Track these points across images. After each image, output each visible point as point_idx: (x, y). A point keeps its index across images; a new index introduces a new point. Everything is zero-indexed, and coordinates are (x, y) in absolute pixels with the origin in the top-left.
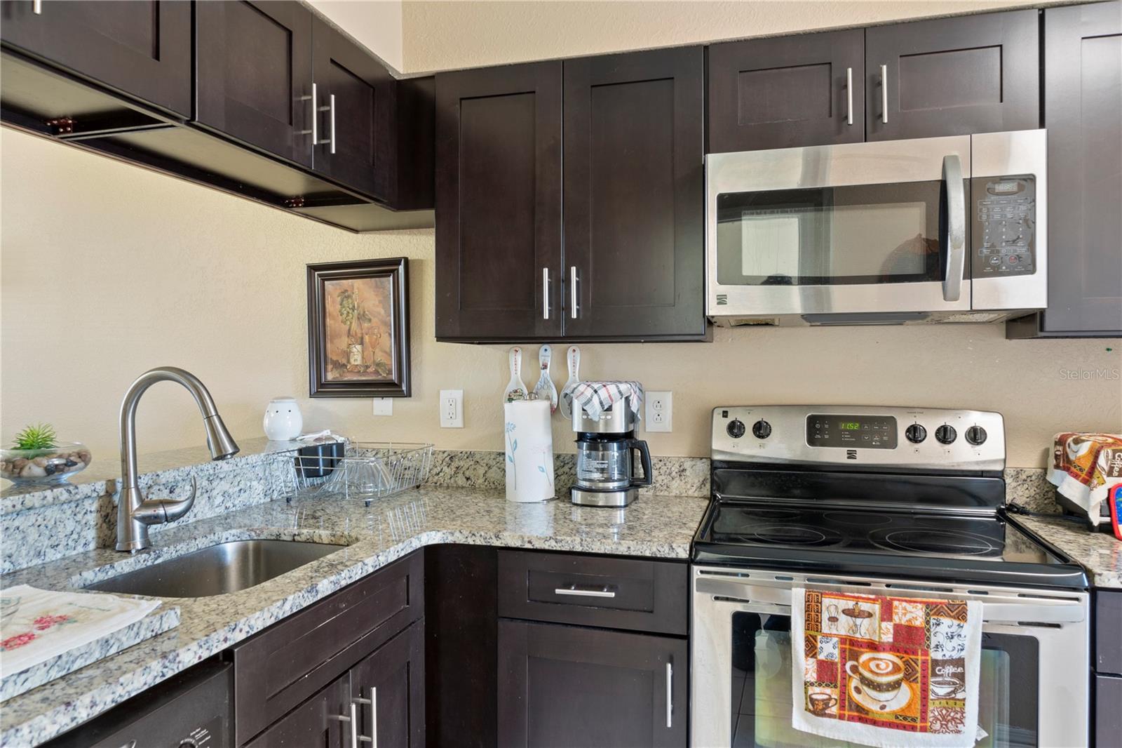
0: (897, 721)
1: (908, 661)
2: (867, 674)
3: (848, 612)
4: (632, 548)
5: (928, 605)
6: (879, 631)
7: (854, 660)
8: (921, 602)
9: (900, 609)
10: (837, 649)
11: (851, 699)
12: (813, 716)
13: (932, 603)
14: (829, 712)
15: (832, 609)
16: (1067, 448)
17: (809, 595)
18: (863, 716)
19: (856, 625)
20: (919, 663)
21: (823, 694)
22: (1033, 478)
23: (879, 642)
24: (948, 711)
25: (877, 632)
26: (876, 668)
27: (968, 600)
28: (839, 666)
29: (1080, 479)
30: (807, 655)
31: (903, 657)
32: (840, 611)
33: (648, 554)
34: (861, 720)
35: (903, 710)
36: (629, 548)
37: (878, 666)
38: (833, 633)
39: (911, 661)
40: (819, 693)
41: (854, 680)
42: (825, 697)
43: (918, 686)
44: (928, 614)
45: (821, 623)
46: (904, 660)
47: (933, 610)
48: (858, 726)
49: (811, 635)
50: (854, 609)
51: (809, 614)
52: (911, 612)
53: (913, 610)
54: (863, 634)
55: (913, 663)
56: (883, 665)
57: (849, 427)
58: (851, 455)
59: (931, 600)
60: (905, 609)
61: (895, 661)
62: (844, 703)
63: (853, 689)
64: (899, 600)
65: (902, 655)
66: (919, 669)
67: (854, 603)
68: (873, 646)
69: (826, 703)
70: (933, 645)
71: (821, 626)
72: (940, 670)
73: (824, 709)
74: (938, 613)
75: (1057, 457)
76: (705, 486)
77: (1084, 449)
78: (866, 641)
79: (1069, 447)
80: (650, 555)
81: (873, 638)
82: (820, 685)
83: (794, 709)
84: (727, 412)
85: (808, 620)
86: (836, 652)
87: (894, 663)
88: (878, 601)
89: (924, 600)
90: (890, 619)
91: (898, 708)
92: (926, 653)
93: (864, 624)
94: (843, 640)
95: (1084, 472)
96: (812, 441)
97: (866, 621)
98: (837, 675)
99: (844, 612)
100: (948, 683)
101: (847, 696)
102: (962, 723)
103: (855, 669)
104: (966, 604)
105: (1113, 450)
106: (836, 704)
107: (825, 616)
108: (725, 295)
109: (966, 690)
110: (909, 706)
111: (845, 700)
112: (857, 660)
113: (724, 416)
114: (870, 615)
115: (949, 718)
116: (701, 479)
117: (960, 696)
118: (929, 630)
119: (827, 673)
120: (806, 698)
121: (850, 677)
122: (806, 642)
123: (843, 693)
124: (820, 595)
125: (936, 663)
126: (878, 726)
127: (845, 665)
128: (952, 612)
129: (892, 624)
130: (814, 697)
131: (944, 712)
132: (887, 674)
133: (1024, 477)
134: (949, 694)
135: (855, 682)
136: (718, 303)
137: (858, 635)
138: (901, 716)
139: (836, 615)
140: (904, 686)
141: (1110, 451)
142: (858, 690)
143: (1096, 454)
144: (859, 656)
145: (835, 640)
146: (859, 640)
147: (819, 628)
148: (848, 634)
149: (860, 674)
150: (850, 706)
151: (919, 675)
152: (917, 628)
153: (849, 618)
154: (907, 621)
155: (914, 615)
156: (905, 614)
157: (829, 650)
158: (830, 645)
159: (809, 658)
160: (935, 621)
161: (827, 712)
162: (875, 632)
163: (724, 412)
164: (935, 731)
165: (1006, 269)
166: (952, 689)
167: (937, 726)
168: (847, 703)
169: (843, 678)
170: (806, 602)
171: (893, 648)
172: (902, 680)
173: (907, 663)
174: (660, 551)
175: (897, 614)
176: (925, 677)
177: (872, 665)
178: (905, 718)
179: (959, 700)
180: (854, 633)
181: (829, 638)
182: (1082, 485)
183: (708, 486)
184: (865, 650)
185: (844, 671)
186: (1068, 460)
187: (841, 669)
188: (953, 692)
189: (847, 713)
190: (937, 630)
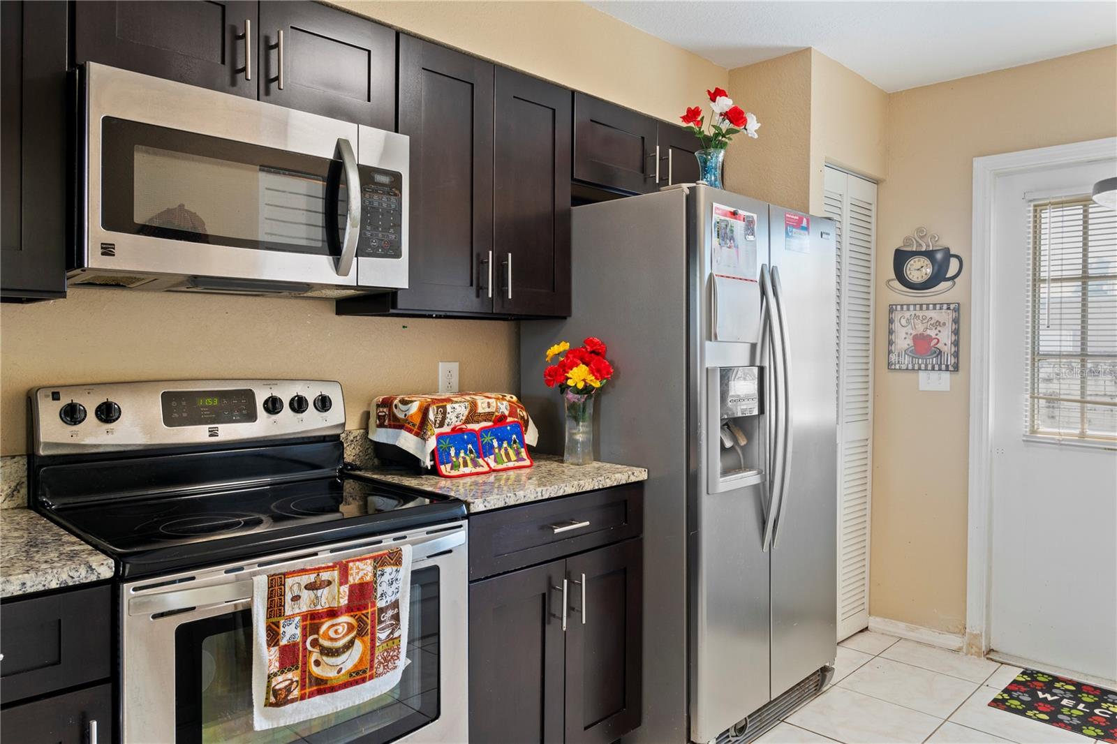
0: (352, 679)
1: (360, 617)
2: (326, 643)
3: (311, 587)
4: (29, 584)
5: (374, 558)
6: (338, 596)
7: (314, 634)
8: (370, 558)
9: (354, 569)
10: (299, 628)
11: (311, 674)
12: (275, 708)
13: (378, 556)
14: (292, 697)
15: (295, 588)
16: (394, 409)
17: (272, 580)
18: (322, 687)
19: (317, 597)
20: (369, 616)
21: (286, 680)
22: (358, 438)
23: (338, 607)
24: (388, 652)
25: (336, 597)
26: (334, 634)
27: (402, 545)
28: (301, 644)
29: (414, 432)
30: (269, 646)
31: (356, 615)
32: (303, 587)
33: (54, 585)
34: (320, 692)
35: (356, 666)
36: (24, 584)
37: (336, 632)
38: (295, 613)
39: (363, 616)
40: (280, 682)
41: (314, 654)
42: (287, 683)
43: (368, 638)
44: (375, 568)
45: (284, 606)
46: (357, 617)
47: (380, 562)
48: (318, 699)
49: (273, 623)
50: (316, 582)
51: (272, 601)
52: (362, 570)
53: (364, 567)
54: (323, 604)
55: (365, 618)
56: (340, 629)
57: (208, 402)
58: (213, 433)
59: (376, 554)
60: (358, 568)
61: (349, 621)
62: (305, 682)
63: (313, 664)
64: (353, 561)
65: (355, 613)
66: (369, 622)
67: (315, 575)
68: (332, 613)
69: (288, 690)
70: (379, 595)
71: (284, 609)
72: (383, 617)
73: (287, 696)
74: (383, 565)
75: (379, 417)
76: (19, 492)
77: (414, 408)
78: (325, 610)
79: (396, 408)
80: (58, 586)
81: (331, 606)
82: (282, 672)
83: (255, 710)
84: (58, 393)
85: (270, 608)
86: (298, 632)
87: (348, 624)
88: (336, 567)
89: (372, 555)
90: (346, 582)
91: (352, 666)
92: (374, 605)
93: (324, 593)
94: (304, 618)
95: (416, 427)
96: (169, 420)
97: (326, 590)
98: (298, 655)
99: (307, 587)
100: (388, 627)
101: (307, 674)
102: (398, 658)
103: (315, 643)
104: (401, 550)
105: (437, 407)
106: (297, 686)
107: (288, 597)
108: (114, 245)
109: (401, 627)
110: (361, 660)
111: (305, 678)
112: (317, 633)
113: (54, 399)
114: (329, 583)
115: (390, 657)
116: (13, 485)
117: (396, 635)
118: (376, 582)
119: (290, 657)
120: (268, 693)
121: (310, 652)
122: (267, 631)
123: (305, 671)
124: (283, 576)
125: (381, 610)
126: (336, 691)
127: (305, 642)
128: (392, 560)
129: (348, 586)
130: (277, 687)
131: (385, 654)
132: (344, 636)
133: (352, 438)
134: (388, 636)
135: (315, 656)
136: (103, 254)
137: (319, 607)
138: (354, 672)
139: (299, 593)
140: (357, 642)
141: (435, 408)
142: (317, 663)
143: (424, 412)
144: (320, 627)
145: (298, 619)
146: (320, 611)
147: (283, 611)
148: (310, 609)
149: (320, 646)
150: (310, 682)
151: (369, 627)
152: (367, 583)
153: (311, 591)
154: (360, 579)
155: (365, 572)
156: (358, 573)
157: (291, 632)
158: (293, 626)
159: (271, 648)
160: (380, 573)
161: (289, 698)
162: (334, 598)
163: (53, 393)
164: (380, 675)
165: (382, 251)
166: (390, 631)
167: (381, 670)
168: (307, 682)
169: (304, 656)
170: (269, 588)
171: (349, 609)
172: (354, 638)
173: (360, 620)
174: (73, 578)
175: (352, 574)
176: (373, 627)
177: (332, 634)
178: (357, 674)
179: (396, 638)
180: (315, 606)
181: (292, 619)
182: (415, 438)
183: (24, 491)
184: (326, 619)
185: (305, 649)
186: (395, 418)
187: (303, 647)
188: (392, 633)
189: (307, 691)
190: (382, 580)
